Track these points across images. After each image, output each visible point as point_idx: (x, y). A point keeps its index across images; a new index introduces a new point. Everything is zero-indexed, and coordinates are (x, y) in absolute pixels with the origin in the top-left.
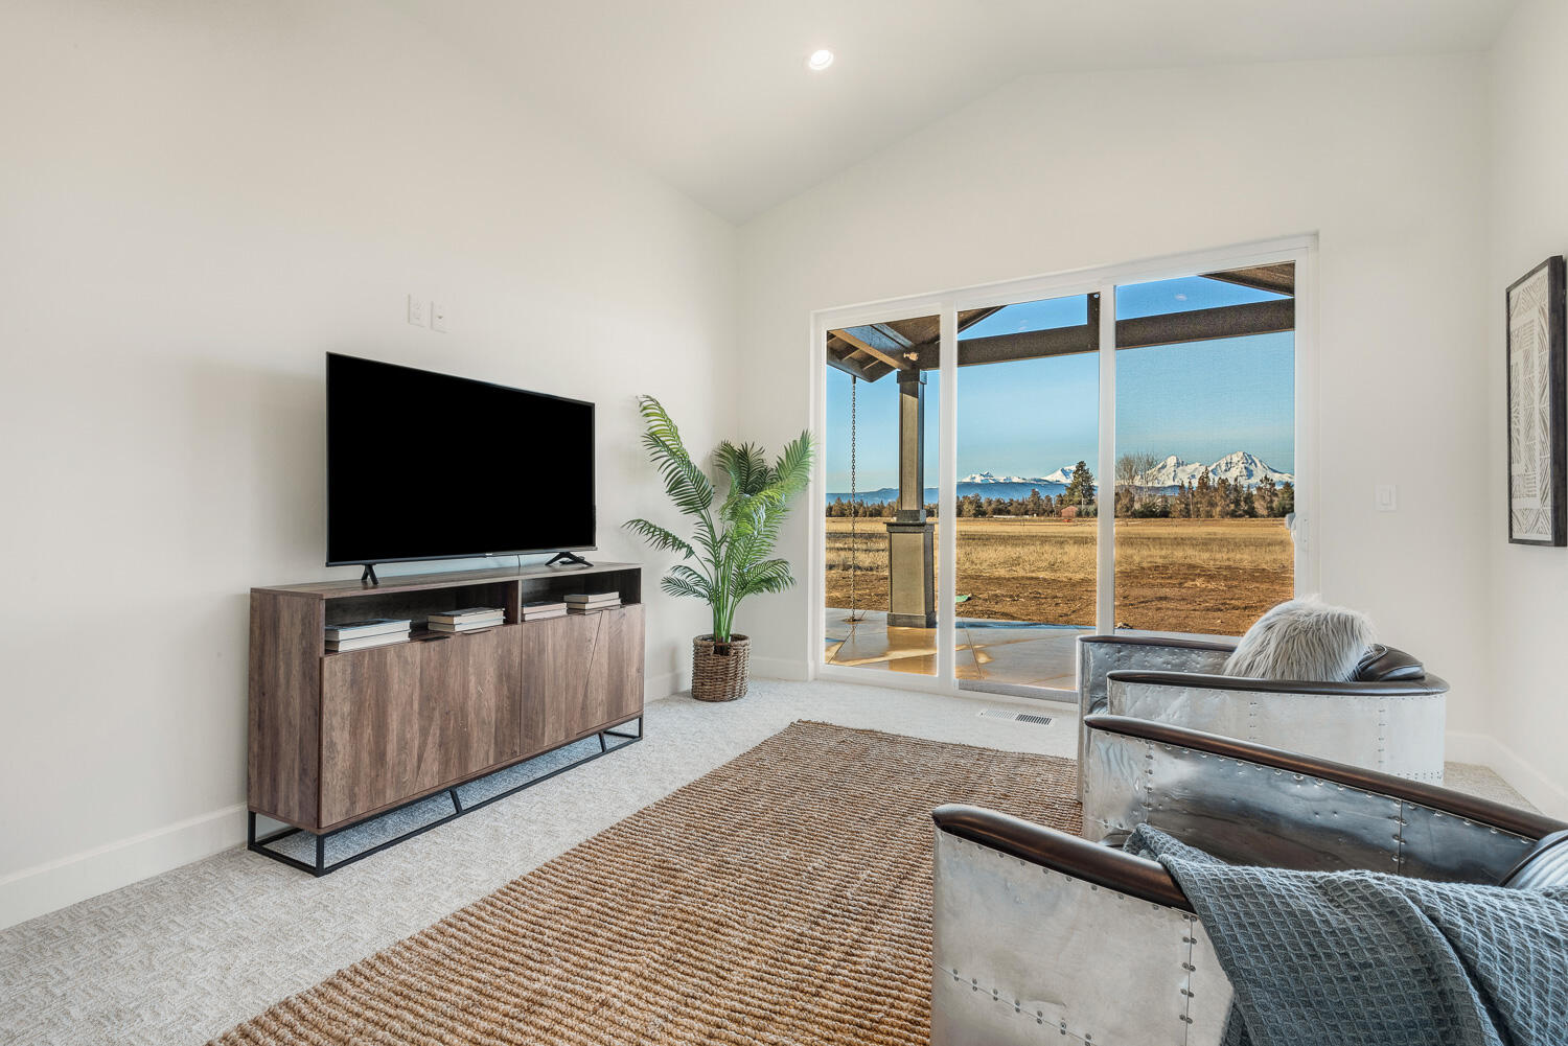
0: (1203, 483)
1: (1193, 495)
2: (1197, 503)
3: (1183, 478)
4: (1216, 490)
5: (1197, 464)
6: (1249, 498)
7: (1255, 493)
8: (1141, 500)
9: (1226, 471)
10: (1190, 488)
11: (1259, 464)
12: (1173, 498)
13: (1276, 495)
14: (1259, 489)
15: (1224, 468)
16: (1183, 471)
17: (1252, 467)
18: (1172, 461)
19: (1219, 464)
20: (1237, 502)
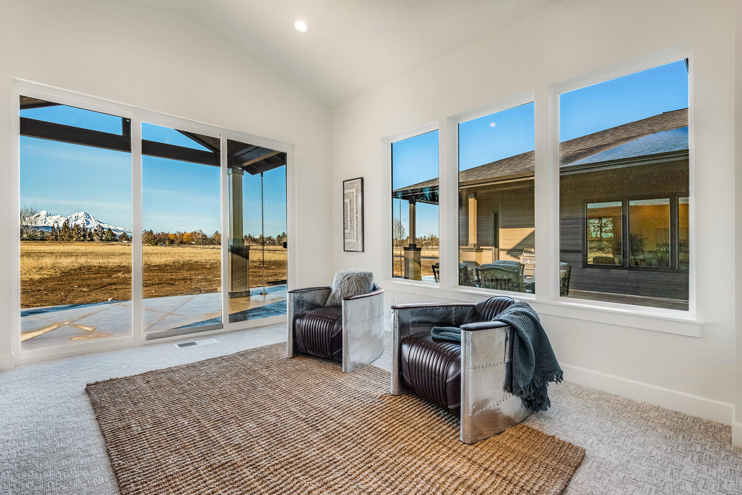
0: (66, 226)
1: (60, 231)
2: (62, 236)
3: (50, 222)
4: (73, 230)
5: (59, 216)
6: (90, 235)
7: (93, 232)
8: (27, 233)
9: (75, 220)
10: (58, 228)
11: (92, 218)
12: (48, 233)
13: (105, 234)
14: (95, 230)
15: (74, 219)
16: (51, 219)
17: (89, 220)
18: (43, 213)
19: (71, 217)
20: (84, 236)
